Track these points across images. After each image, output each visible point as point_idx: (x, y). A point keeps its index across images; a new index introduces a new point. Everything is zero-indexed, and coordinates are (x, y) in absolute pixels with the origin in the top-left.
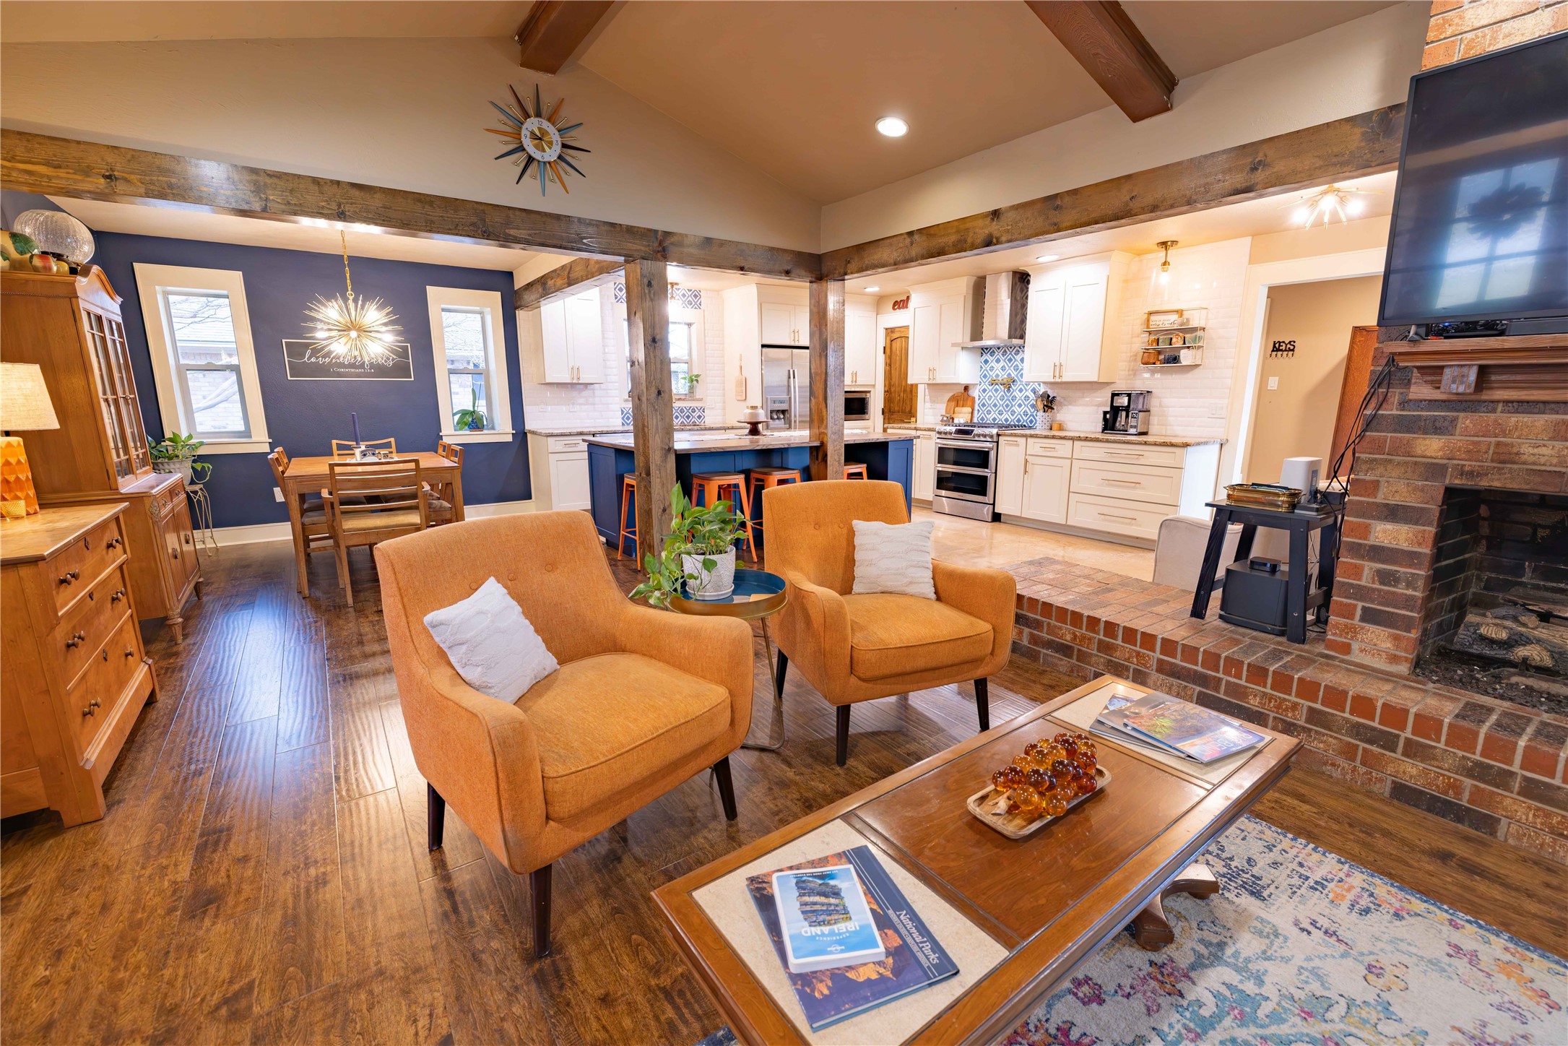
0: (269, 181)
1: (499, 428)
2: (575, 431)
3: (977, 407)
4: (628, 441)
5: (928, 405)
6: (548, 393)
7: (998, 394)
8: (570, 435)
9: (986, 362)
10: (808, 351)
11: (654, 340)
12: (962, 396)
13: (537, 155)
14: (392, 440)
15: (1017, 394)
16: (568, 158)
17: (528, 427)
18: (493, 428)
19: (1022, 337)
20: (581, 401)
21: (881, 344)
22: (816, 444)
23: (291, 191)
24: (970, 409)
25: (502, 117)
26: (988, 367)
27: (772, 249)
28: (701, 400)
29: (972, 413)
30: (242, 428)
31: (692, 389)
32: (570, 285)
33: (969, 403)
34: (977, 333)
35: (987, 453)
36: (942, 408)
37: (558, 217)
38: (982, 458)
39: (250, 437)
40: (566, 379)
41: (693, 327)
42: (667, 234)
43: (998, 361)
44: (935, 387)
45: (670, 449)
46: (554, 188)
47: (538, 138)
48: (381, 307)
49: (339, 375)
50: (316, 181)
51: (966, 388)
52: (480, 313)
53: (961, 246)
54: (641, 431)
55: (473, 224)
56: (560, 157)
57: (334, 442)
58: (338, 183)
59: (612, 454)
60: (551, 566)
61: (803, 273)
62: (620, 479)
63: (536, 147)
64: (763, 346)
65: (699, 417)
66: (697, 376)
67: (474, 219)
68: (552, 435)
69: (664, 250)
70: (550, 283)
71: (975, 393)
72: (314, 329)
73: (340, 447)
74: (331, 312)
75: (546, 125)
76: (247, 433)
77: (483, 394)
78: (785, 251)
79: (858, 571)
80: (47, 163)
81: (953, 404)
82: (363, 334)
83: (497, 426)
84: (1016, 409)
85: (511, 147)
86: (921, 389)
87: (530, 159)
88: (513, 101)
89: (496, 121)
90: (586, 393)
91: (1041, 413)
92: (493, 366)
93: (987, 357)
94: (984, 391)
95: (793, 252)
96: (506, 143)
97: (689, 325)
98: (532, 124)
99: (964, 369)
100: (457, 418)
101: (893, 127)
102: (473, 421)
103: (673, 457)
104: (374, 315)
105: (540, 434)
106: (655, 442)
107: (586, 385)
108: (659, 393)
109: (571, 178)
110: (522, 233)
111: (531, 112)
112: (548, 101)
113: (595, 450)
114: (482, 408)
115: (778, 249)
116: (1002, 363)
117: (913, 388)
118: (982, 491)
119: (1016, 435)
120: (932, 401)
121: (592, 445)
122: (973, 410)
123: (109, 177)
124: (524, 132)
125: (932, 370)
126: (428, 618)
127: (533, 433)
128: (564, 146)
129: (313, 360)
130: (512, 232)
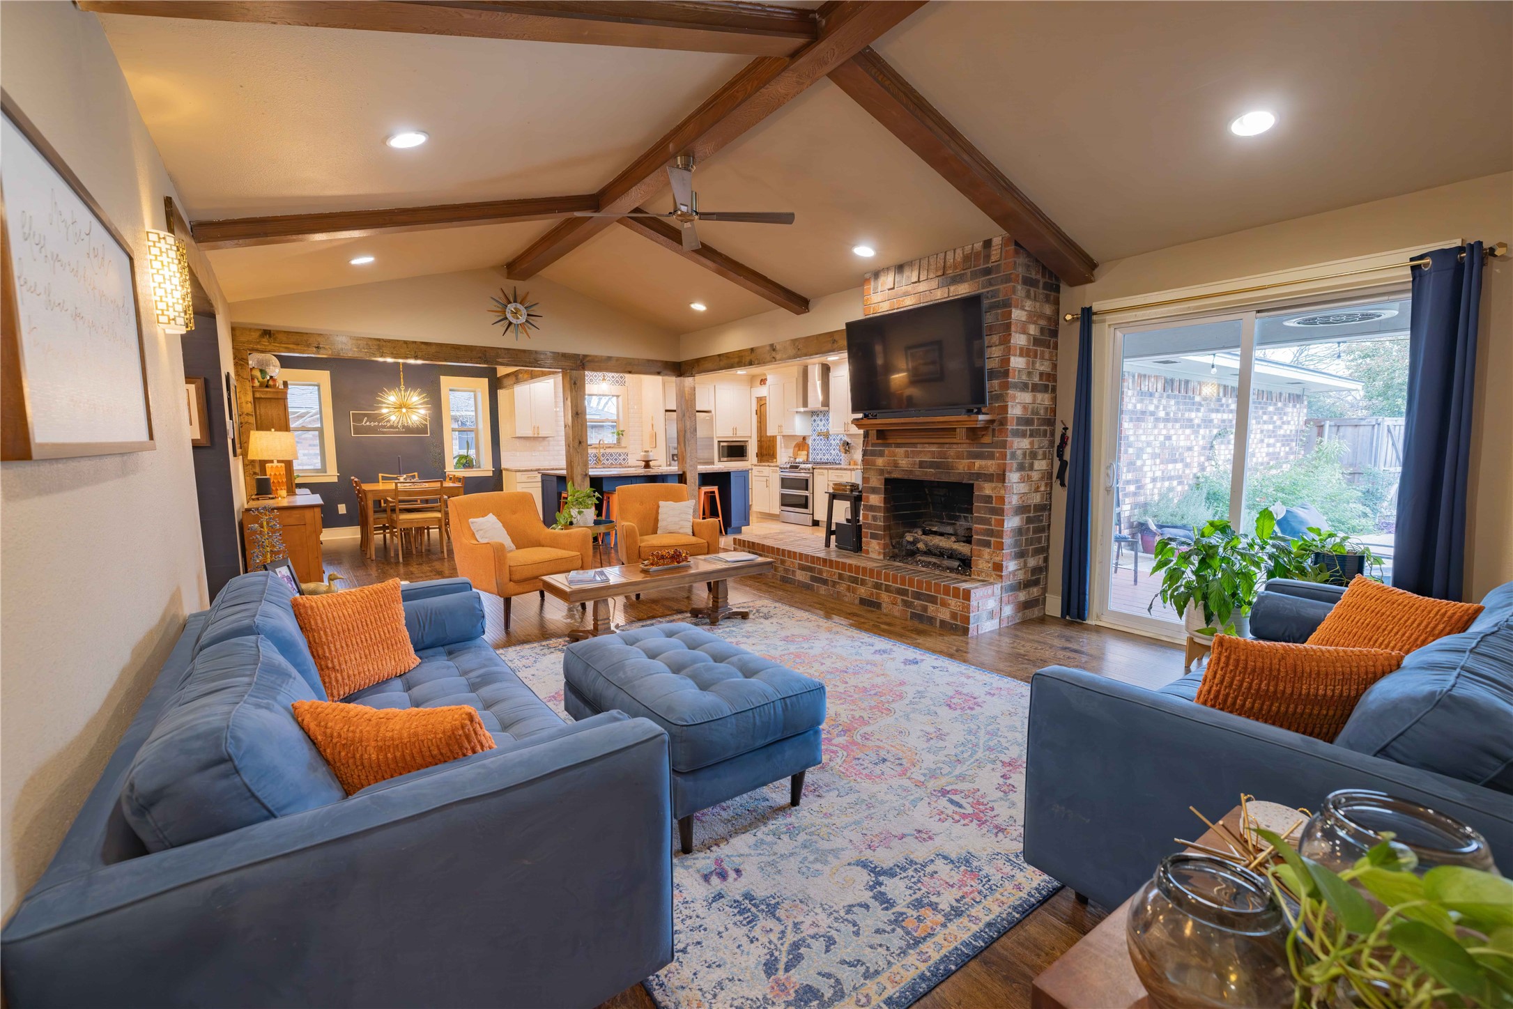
0: (384, 344)
1: (483, 467)
2: (534, 468)
3: (811, 451)
4: (564, 472)
5: (783, 450)
6: (517, 442)
7: (821, 443)
8: (532, 471)
9: (815, 421)
10: (675, 413)
11: (577, 414)
12: (802, 444)
13: (514, 321)
14: (416, 474)
15: (832, 442)
16: (530, 321)
17: (504, 466)
18: (479, 467)
19: (828, 406)
20: (541, 448)
21: (754, 407)
22: (681, 473)
23: (394, 348)
24: (805, 452)
25: (496, 304)
26: (815, 424)
27: (649, 361)
28: (625, 447)
29: (808, 455)
30: (319, 466)
31: (619, 440)
32: (532, 378)
33: (806, 448)
34: (805, 404)
35: (807, 480)
36: (790, 452)
37: (524, 351)
38: (805, 484)
39: (326, 472)
40: (529, 433)
41: (620, 398)
42: (585, 356)
43: (821, 420)
44: (788, 438)
45: (586, 475)
46: (523, 336)
47: (515, 313)
48: (420, 394)
49: (383, 433)
50: (405, 342)
51: (804, 438)
52: (474, 391)
53: (740, 364)
54: (570, 464)
55: (480, 358)
56: (527, 321)
57: (380, 475)
58: (415, 342)
59: (555, 479)
60: (514, 512)
61: (669, 373)
62: (560, 494)
63: (513, 317)
64: (667, 411)
65: (624, 459)
66: (623, 431)
67: (480, 355)
68: (519, 471)
69: (583, 364)
70: (520, 376)
71: (810, 442)
72: (381, 408)
73: (384, 478)
74: (392, 398)
75: (519, 306)
76: (324, 469)
77: (474, 445)
78: (656, 361)
79: (660, 524)
80: (294, 344)
81: (797, 449)
82: (409, 410)
83: (482, 466)
84: (832, 452)
85: (501, 318)
86: (779, 439)
87: (510, 323)
88: (502, 296)
89: (493, 305)
90: (545, 443)
91: (843, 454)
92: (481, 426)
93: (815, 417)
94: (814, 440)
95: (662, 361)
96: (499, 316)
97: (618, 396)
98: (511, 307)
99: (800, 426)
100: (456, 460)
101: (699, 307)
102: (466, 462)
103: (588, 479)
104: (415, 398)
105: (511, 471)
106: (578, 471)
107: (544, 438)
108: (580, 443)
109: (532, 331)
110: (505, 361)
111: (512, 300)
112: (520, 293)
113: (546, 478)
114: (472, 453)
115: (652, 361)
116: (823, 422)
117: (773, 439)
118: (806, 506)
119: (822, 469)
120: (786, 447)
121: (543, 475)
122: (808, 453)
123: (318, 347)
124: (507, 310)
125: (780, 426)
126: (470, 520)
127: (507, 470)
128: (528, 315)
129: (368, 424)
130: (500, 360)
